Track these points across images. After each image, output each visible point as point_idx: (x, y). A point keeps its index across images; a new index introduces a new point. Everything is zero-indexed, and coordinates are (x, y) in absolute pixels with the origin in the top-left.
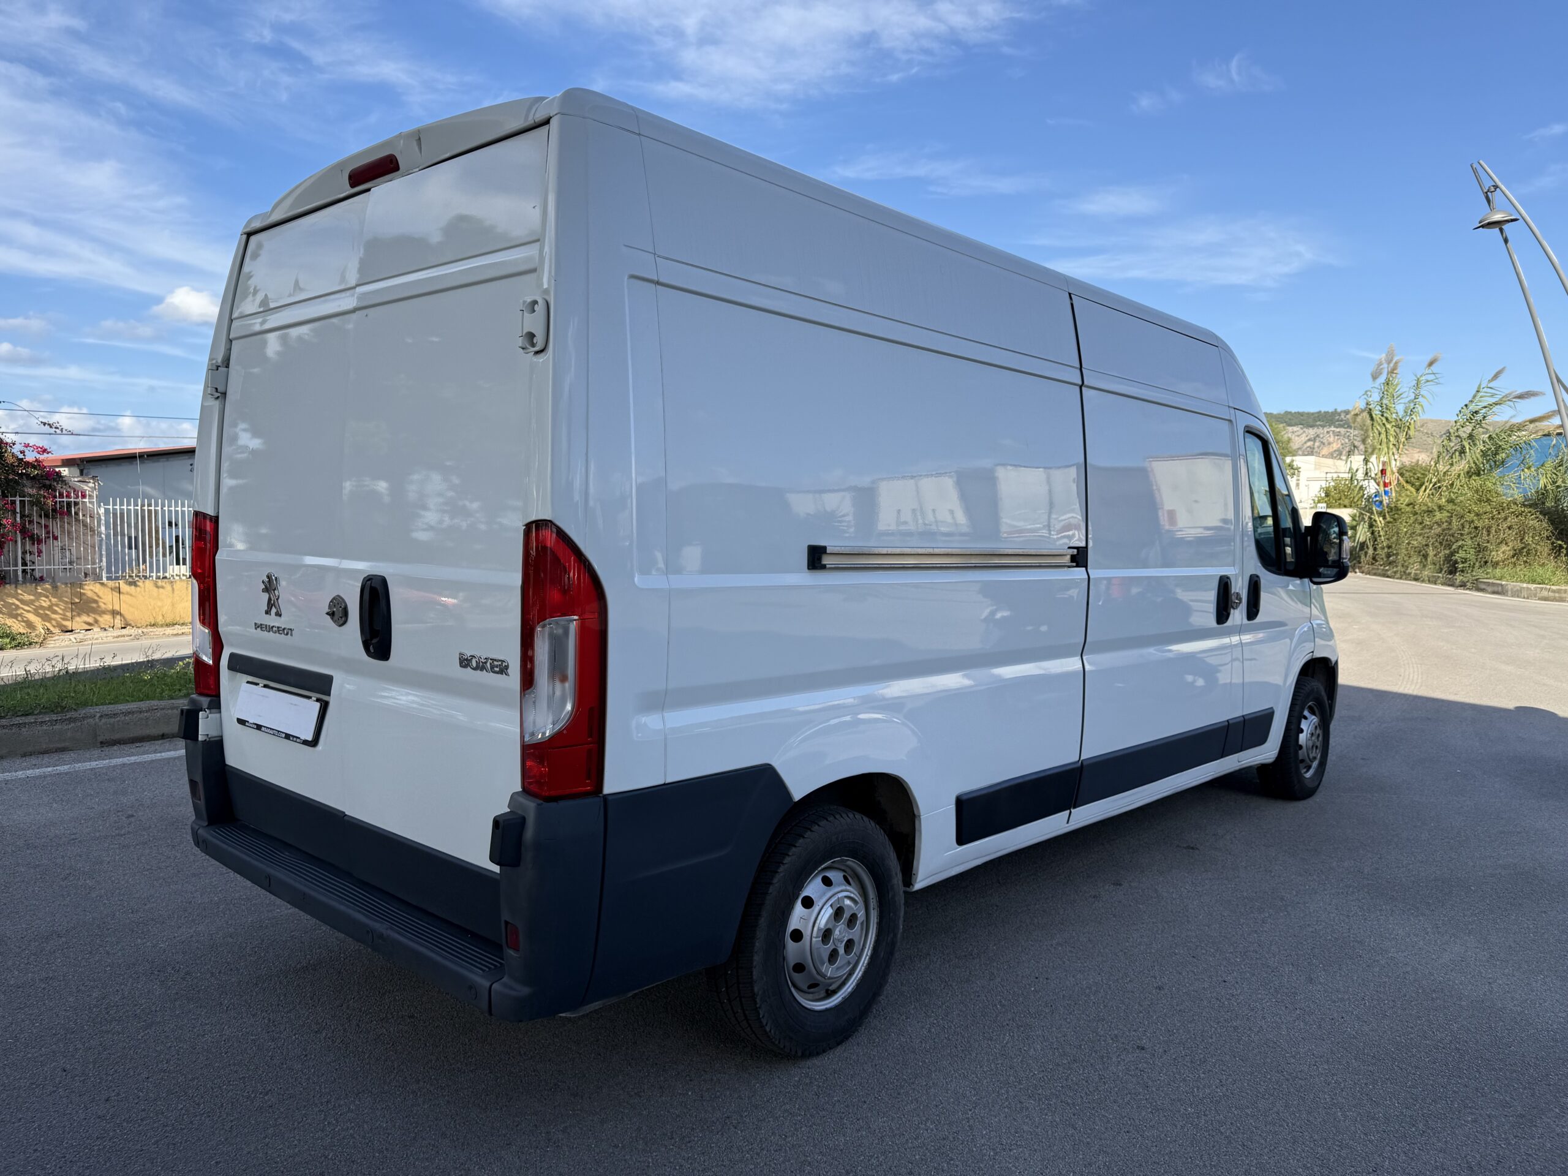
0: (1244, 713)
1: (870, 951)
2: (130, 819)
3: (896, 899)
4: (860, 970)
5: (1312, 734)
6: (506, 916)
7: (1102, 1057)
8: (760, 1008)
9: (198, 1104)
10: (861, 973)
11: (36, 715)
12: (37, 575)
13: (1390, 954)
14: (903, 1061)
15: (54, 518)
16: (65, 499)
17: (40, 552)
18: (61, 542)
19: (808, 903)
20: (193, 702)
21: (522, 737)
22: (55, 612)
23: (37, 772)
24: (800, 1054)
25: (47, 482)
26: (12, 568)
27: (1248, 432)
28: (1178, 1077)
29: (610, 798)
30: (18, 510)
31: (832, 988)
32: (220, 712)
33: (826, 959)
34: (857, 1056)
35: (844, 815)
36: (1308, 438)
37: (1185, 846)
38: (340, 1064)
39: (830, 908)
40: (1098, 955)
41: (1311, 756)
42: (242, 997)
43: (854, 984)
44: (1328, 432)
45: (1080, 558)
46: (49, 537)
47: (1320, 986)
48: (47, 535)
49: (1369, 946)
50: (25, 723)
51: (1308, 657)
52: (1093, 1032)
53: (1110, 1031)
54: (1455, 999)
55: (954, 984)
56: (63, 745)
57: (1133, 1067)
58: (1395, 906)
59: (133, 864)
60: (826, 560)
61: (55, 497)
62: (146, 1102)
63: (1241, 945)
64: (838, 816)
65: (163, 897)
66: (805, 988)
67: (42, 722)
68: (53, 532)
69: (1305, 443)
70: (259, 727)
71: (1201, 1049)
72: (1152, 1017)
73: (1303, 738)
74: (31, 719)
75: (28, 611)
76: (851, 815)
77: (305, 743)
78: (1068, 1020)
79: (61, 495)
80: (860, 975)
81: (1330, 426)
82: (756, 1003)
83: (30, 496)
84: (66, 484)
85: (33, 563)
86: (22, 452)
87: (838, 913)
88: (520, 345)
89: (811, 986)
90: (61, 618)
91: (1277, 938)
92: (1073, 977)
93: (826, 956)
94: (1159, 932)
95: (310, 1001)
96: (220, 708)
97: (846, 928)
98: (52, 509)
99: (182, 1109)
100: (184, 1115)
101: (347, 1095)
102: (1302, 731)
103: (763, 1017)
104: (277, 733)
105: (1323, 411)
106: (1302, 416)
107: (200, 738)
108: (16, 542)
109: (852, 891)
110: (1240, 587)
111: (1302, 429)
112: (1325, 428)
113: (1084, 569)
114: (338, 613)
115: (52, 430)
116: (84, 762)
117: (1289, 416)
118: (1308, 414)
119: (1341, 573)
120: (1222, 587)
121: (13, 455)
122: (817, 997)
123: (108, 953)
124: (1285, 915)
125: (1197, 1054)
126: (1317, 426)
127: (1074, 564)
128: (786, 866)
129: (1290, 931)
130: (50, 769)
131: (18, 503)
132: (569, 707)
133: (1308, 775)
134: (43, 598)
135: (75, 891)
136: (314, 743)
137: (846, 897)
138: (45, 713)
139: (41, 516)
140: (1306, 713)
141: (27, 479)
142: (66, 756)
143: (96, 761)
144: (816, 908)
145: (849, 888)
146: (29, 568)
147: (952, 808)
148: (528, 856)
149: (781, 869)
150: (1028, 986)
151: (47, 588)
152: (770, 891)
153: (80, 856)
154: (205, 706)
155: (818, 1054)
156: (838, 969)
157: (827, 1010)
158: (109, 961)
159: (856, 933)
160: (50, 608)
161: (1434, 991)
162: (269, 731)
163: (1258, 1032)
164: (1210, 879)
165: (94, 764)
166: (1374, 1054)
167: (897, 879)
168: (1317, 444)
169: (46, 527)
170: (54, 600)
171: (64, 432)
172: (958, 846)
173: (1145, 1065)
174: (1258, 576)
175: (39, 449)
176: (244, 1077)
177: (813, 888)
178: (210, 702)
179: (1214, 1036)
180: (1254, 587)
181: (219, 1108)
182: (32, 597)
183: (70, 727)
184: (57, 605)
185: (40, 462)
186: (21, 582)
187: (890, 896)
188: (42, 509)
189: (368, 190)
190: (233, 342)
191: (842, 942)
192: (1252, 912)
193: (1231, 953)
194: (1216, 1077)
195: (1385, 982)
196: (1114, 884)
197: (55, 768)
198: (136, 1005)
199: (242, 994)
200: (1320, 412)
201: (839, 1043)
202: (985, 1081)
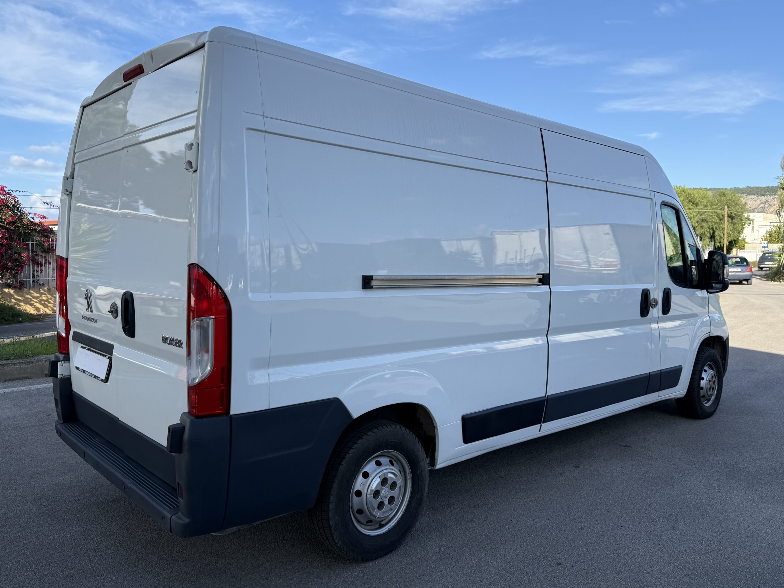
0: (661, 369)
1: (406, 503)
2: (49, 417)
3: (423, 474)
4: (400, 513)
5: (710, 381)
6: (178, 480)
7: (534, 569)
8: (334, 533)
9: (36, 573)
10: (401, 515)
11: (12, 359)
12: (41, 282)
13: (728, 514)
14: (419, 566)
15: (49, 252)
16: (54, 243)
17: (42, 271)
18: (52, 265)
19: (366, 475)
20: (56, 357)
21: (188, 382)
22: (50, 303)
23: (10, 390)
24: (360, 559)
25: (46, 234)
26: (27, 279)
27: (663, 205)
28: (575, 582)
29: (233, 417)
30: (30, 249)
31: (383, 523)
32: (69, 363)
33: (376, 507)
34: (395, 562)
35: (389, 426)
36: (761, 202)
37: (624, 445)
38: (115, 555)
39: (379, 478)
40: (552, 508)
41: (709, 393)
42: (76, 515)
43: (396, 521)
44: (773, 198)
45: (545, 280)
46: (46, 263)
47: (678, 531)
48: (45, 262)
49: (716, 508)
50: (6, 364)
51: (707, 336)
52: (534, 553)
53: (544, 553)
54: (759, 542)
55: (463, 522)
56: (26, 375)
57: (550, 575)
58: (740, 484)
59: (43, 441)
60: (373, 283)
61: (49, 241)
62: (10, 571)
63: (638, 505)
64: (385, 427)
65: (53, 459)
66: (365, 523)
67: (15, 363)
68: (48, 260)
69: (759, 205)
70: (84, 371)
71: (594, 566)
72: (572, 546)
73: (703, 383)
74: (9, 362)
75: (36, 302)
76: (393, 426)
77: (102, 380)
78: (522, 546)
79: (52, 241)
80: (400, 516)
81: (775, 195)
82: (331, 531)
83: (37, 241)
84: (55, 235)
85: (39, 276)
86: (33, 218)
87: (384, 481)
88: (185, 168)
89: (368, 522)
90: (53, 306)
91: (661, 501)
92: (533, 520)
93: (376, 505)
94: (592, 496)
95: (110, 519)
96: (69, 360)
97: (389, 490)
98: (48, 248)
99: (26, 575)
100: (27, 579)
101: (113, 572)
102: (703, 379)
103: (336, 539)
104: (91, 375)
105: (770, 186)
106: (758, 189)
107: (59, 376)
108: (29, 265)
109: (395, 469)
110: (657, 295)
111: (757, 196)
112: (772, 196)
113: (548, 286)
114: (114, 311)
115: (49, 206)
116: (35, 385)
117: (750, 189)
118: (761, 188)
119: (724, 288)
120: (644, 295)
121: (28, 220)
122: (374, 528)
123: (15, 489)
124: (671, 488)
125: (591, 569)
126: (767, 195)
127: (541, 284)
128: (350, 454)
129: (671, 497)
130: (16, 389)
131: (30, 245)
132: (209, 368)
133: (708, 405)
134: (44, 295)
135: (9, 455)
136: (106, 380)
137: (389, 472)
138: (17, 359)
139: (42, 252)
140: (706, 368)
141: (36, 232)
142: (27, 382)
143: (41, 384)
144: (370, 479)
145: (392, 467)
146: (36, 279)
147: (459, 423)
148: (186, 448)
149: (347, 456)
150: (505, 525)
151: (45, 290)
152: (340, 468)
153: (18, 436)
154: (61, 359)
155: (372, 560)
156: (384, 512)
157: (378, 535)
158: (15, 493)
159: (395, 493)
160: (47, 300)
161: (747, 537)
162: (88, 373)
163: (632, 557)
164: (633, 465)
165: (39, 386)
166: (698, 573)
167: (425, 461)
168: (766, 205)
169: (45, 257)
170: (49, 296)
171: (55, 207)
172: (464, 444)
173: (558, 574)
174: (669, 289)
175: (41, 216)
176: (63, 560)
177: (370, 467)
178: (64, 357)
179: (604, 559)
180: (667, 295)
181: (45, 576)
182: (38, 295)
183: (30, 366)
184: (51, 299)
185: (42, 223)
186: (32, 287)
187: (419, 472)
188: (42, 248)
189: (131, 84)
190: (76, 165)
191: (386, 498)
192: (652, 486)
193: (631, 509)
194: (598, 583)
195: (719, 530)
196: (574, 467)
197: (19, 388)
198: (21, 518)
199: (77, 514)
200: (769, 186)
201: (386, 554)
202: (462, 579)
